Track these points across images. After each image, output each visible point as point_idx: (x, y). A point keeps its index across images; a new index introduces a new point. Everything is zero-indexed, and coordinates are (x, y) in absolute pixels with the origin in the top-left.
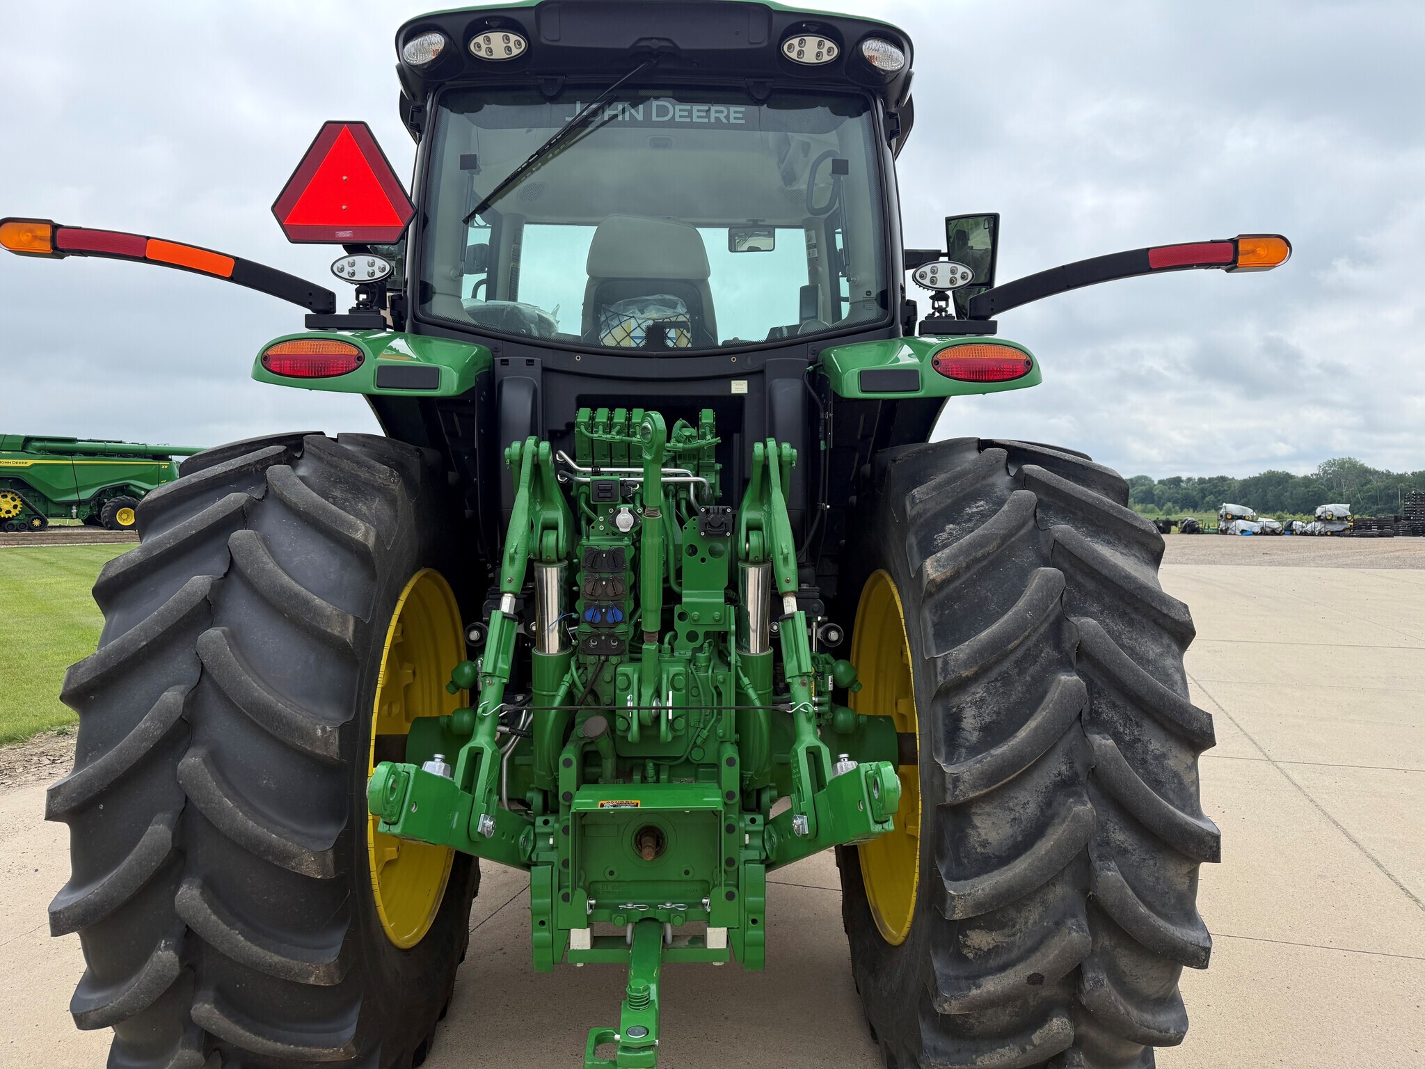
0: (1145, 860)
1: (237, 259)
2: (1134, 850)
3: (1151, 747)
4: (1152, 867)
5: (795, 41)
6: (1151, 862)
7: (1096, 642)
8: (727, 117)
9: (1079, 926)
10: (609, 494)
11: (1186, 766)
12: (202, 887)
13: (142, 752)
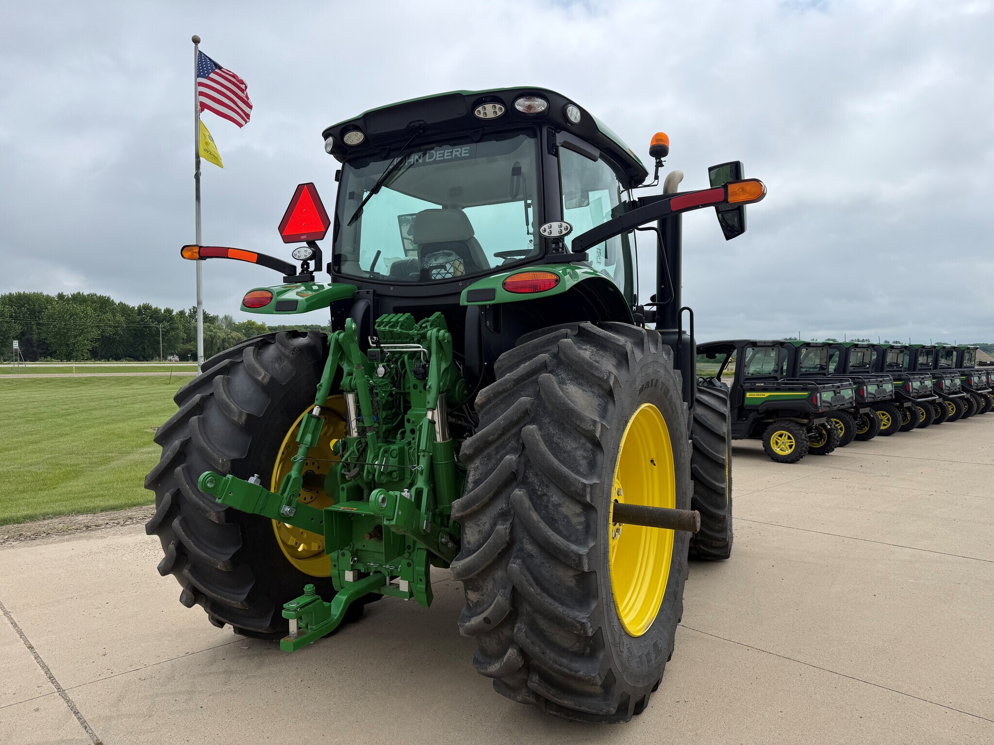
0: (543, 563)
1: (258, 254)
2: (537, 556)
3: (552, 499)
4: (548, 568)
5: (480, 108)
6: (547, 565)
7: (528, 438)
8: (461, 154)
9: (504, 594)
10: (374, 358)
11: (574, 513)
12: (180, 520)
13: (167, 464)
